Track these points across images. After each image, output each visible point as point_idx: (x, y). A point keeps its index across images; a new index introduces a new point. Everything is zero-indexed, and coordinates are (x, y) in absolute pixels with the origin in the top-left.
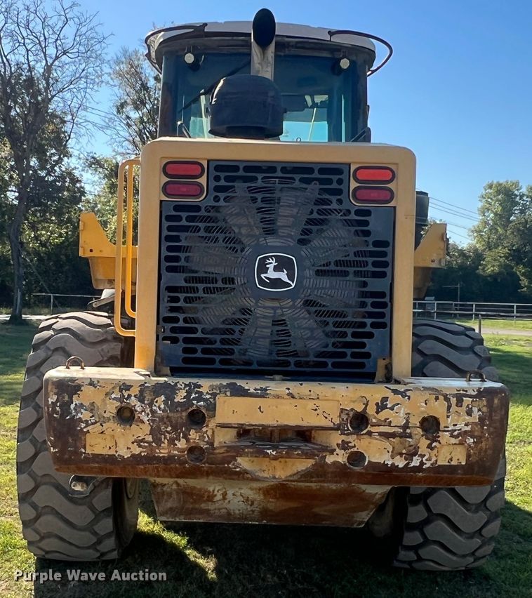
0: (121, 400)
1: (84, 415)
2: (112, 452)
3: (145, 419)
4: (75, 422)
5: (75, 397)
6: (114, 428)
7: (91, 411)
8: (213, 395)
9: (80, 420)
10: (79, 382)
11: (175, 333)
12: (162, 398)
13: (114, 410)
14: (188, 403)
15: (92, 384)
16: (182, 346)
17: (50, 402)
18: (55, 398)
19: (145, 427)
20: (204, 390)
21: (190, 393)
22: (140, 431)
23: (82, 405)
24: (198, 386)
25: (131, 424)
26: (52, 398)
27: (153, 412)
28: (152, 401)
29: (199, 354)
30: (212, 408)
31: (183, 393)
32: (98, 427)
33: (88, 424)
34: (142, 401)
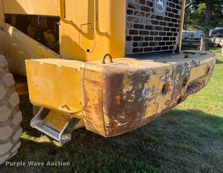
0: (165, 80)
1: (149, 95)
2: (154, 113)
3: (171, 88)
5: (145, 84)
6: (160, 98)
7: (152, 91)
8: (191, 68)
9: (147, 99)
10: (147, 73)
11: (130, 33)
12: (178, 74)
13: (161, 88)
14: (185, 75)
15: (154, 73)
16: (133, 41)
17: (125, 92)
18: (131, 88)
19: (171, 93)
20: (189, 66)
21: (186, 69)
22: (168, 96)
23: (149, 89)
24: (188, 65)
25: (166, 93)
26: (127, 88)
27: (175, 83)
28: (175, 77)
29: (138, 47)
30: (189, 76)
31: (184, 70)
32: (154, 100)
33: (149, 100)
34: (172, 79)
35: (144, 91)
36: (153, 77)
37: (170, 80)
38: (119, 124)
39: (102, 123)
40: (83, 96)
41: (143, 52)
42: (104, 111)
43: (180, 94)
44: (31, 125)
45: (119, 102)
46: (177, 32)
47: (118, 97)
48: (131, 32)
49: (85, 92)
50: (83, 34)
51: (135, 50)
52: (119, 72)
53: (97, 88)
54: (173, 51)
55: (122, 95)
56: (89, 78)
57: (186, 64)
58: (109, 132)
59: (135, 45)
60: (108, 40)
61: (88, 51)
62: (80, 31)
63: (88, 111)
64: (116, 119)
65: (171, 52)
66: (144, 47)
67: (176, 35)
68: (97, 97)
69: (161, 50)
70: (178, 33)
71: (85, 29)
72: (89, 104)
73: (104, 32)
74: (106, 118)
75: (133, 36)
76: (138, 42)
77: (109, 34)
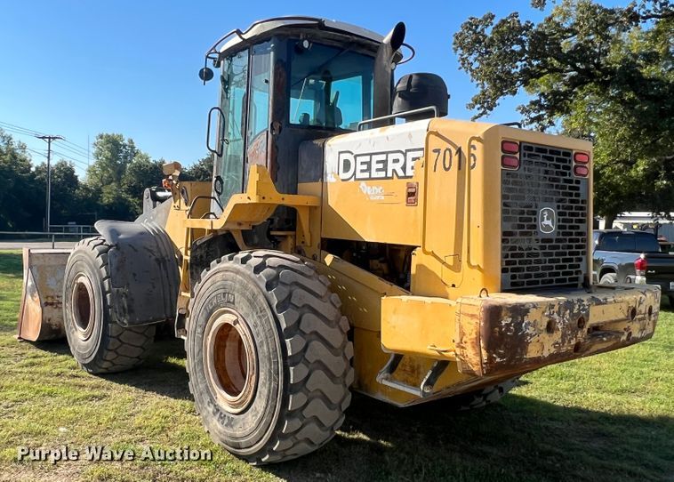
0: (549, 316)
1: (530, 330)
2: (539, 355)
3: (560, 327)
4: (524, 336)
5: (525, 317)
6: (545, 336)
7: (534, 326)
8: (589, 306)
9: (528, 334)
10: (527, 306)
11: (506, 265)
12: (568, 311)
13: (546, 324)
14: (579, 313)
15: (534, 307)
16: (510, 274)
17: (503, 324)
18: (509, 320)
19: (560, 333)
20: (585, 303)
21: (579, 306)
22: (557, 336)
23: (529, 323)
24: (583, 301)
25: (552, 332)
26: (506, 321)
27: (564, 322)
28: (564, 314)
29: (518, 280)
30: (588, 315)
31: (577, 307)
32: (536, 338)
33: (531, 336)
34: (559, 315)
35: (524, 324)
36: (533, 311)
37: (556, 316)
38: (498, 360)
39: (478, 359)
40: (458, 331)
41: (525, 286)
42: (482, 345)
43: (576, 337)
44: (377, 380)
45: (497, 334)
46: (580, 256)
47: (497, 329)
48: (508, 263)
49: (461, 327)
50: (448, 266)
51: (513, 284)
52: (498, 304)
53: (474, 321)
54: (579, 285)
55: (501, 327)
56: (466, 312)
57: (580, 301)
58: (487, 370)
59: (513, 277)
60: (480, 273)
61: (454, 286)
62: (444, 263)
63: (463, 347)
64: (495, 353)
65: (576, 285)
66: (526, 280)
67: (580, 260)
68: (475, 331)
69: (554, 284)
70: (584, 257)
71: (450, 261)
72: (464, 339)
73: (476, 264)
74: (484, 352)
75: (510, 267)
76: (517, 274)
77: (481, 266)
